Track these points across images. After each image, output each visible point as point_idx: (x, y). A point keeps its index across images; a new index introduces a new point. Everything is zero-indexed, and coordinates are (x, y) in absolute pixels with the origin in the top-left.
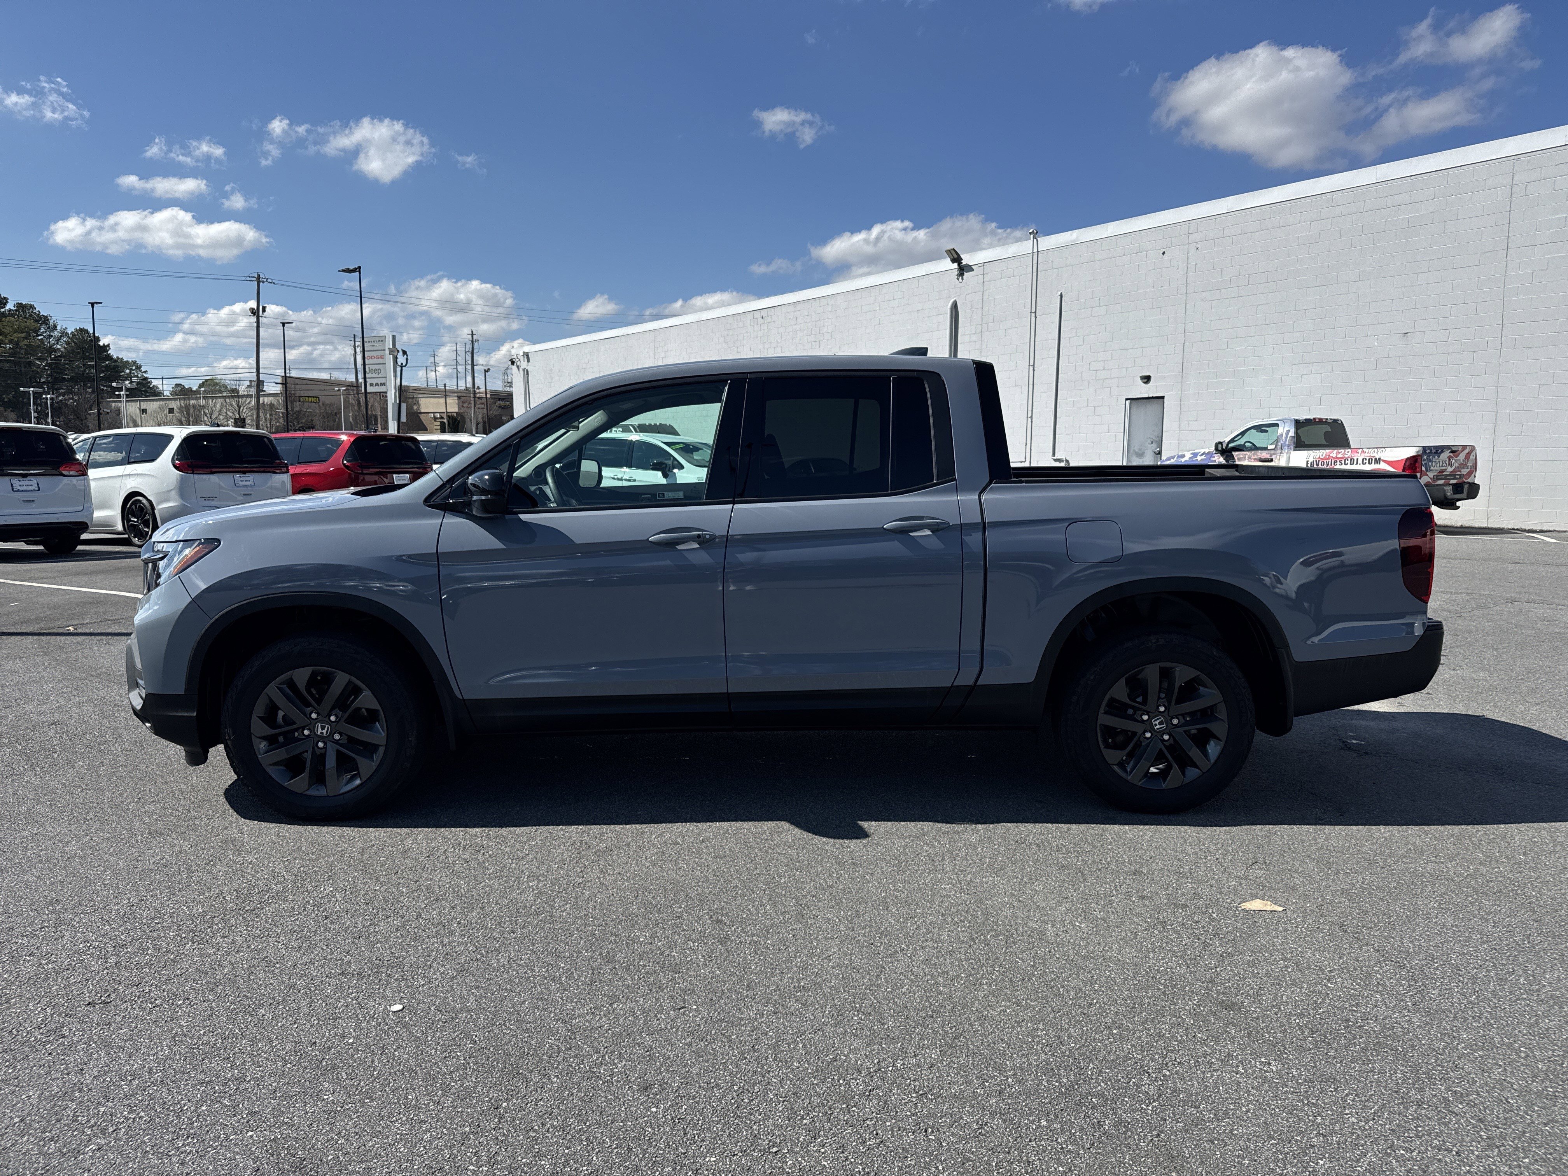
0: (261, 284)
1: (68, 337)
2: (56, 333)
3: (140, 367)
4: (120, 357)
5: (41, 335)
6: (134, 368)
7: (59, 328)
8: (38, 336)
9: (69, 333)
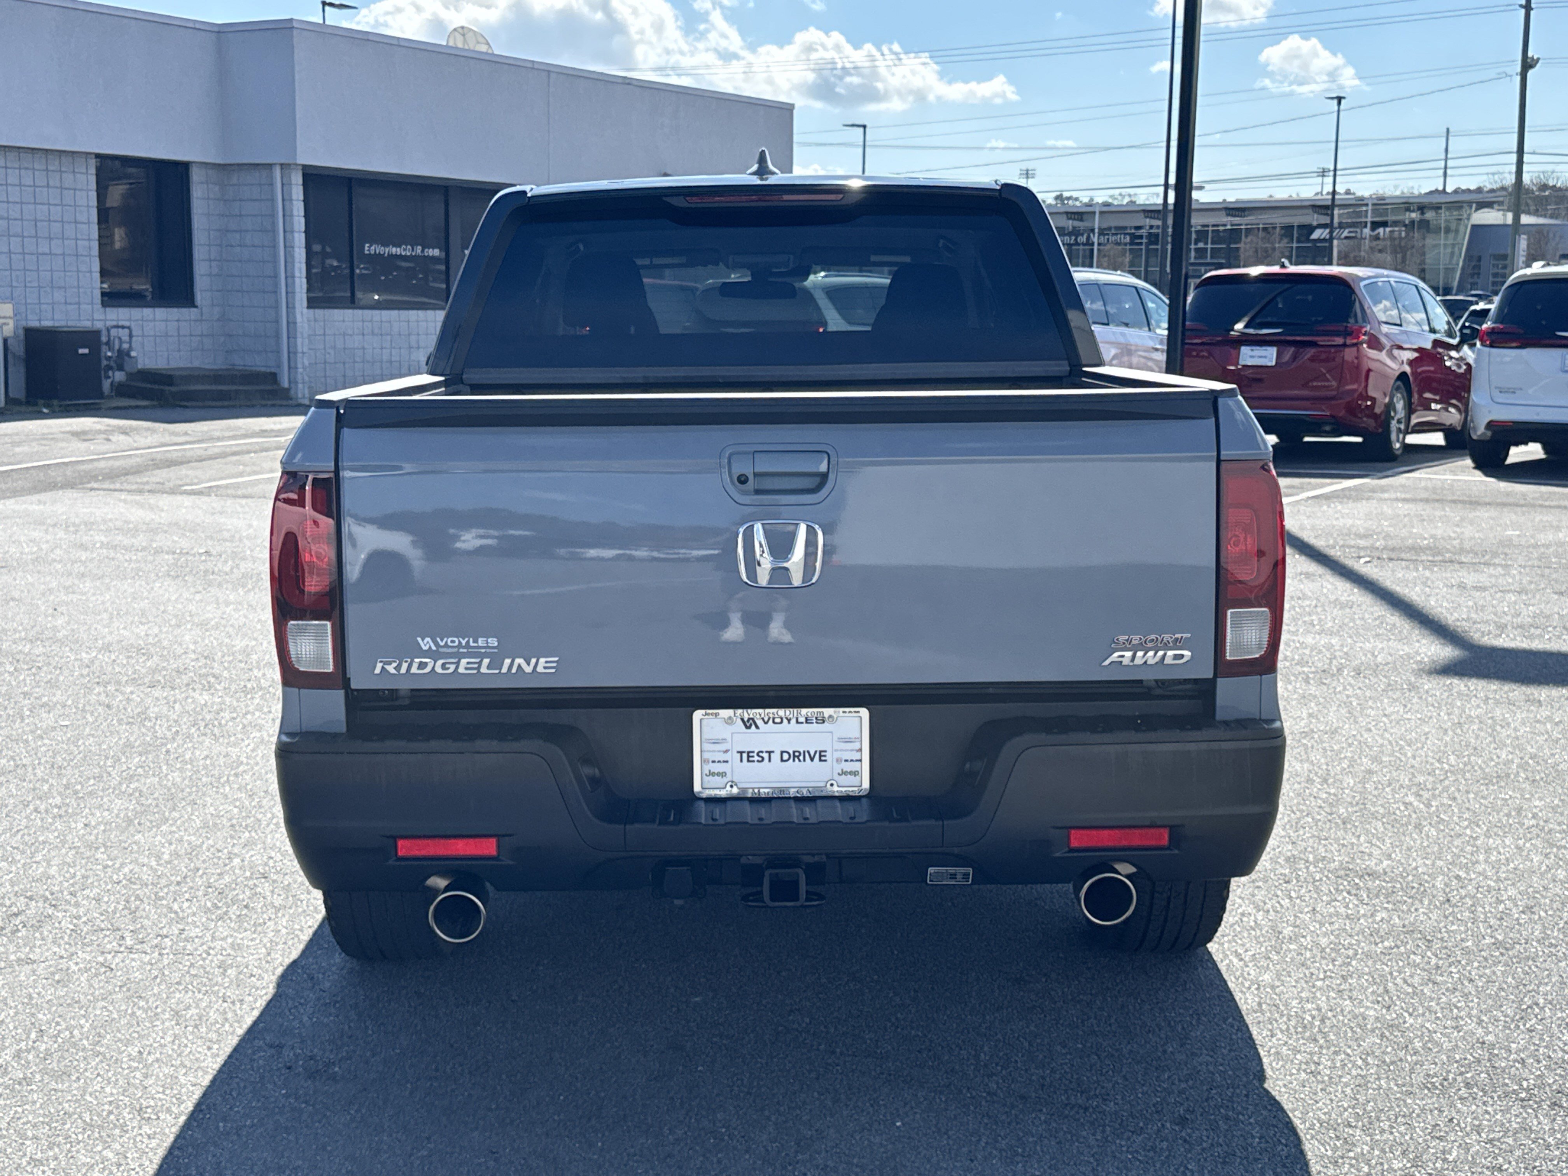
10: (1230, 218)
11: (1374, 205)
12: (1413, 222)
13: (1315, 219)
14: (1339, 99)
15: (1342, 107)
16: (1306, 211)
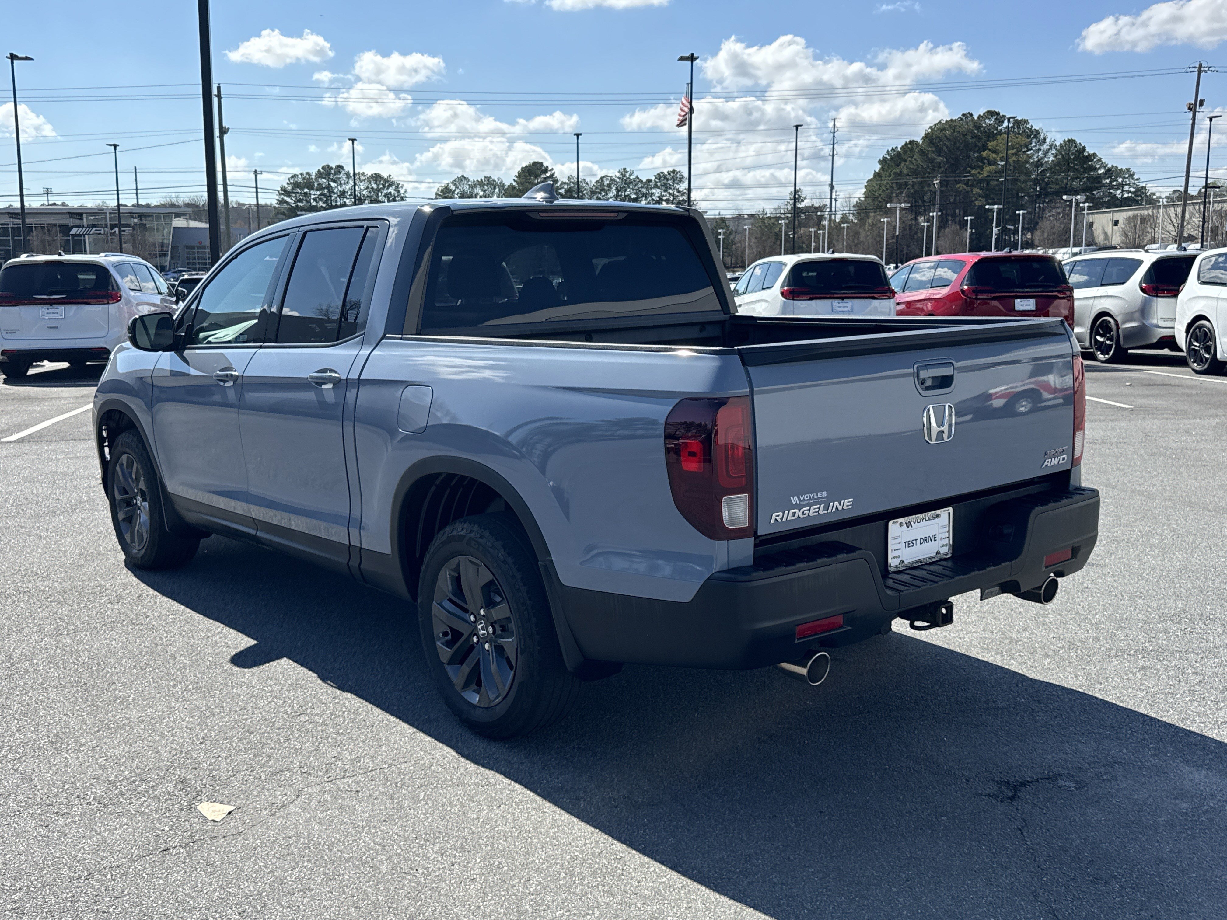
0: (1203, 74)
1: (1056, 149)
2: (1045, 147)
3: (1134, 174)
4: (1115, 165)
5: (1031, 149)
6: (1127, 176)
7: (1048, 141)
8: (1029, 150)
9: (1058, 144)
10: (11, 220)
11: (110, 213)
12: (135, 224)
13: (71, 222)
14: (115, 146)
15: (117, 151)
16: (63, 216)
